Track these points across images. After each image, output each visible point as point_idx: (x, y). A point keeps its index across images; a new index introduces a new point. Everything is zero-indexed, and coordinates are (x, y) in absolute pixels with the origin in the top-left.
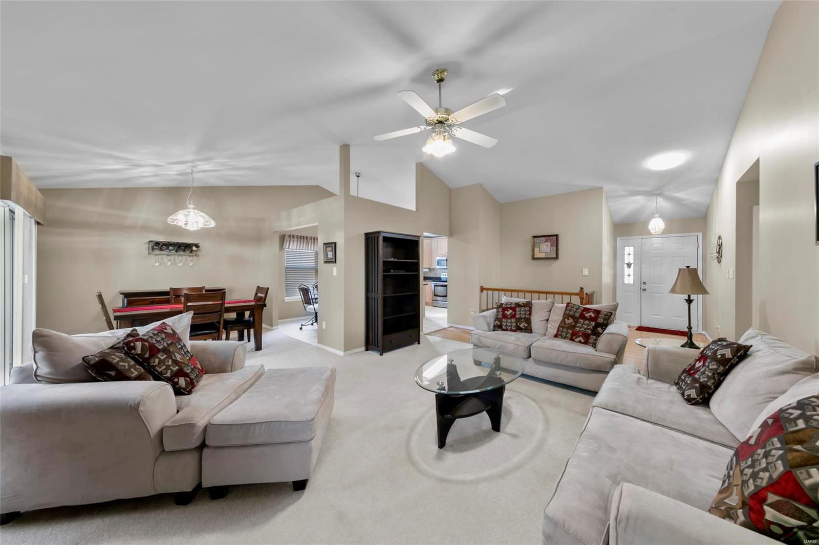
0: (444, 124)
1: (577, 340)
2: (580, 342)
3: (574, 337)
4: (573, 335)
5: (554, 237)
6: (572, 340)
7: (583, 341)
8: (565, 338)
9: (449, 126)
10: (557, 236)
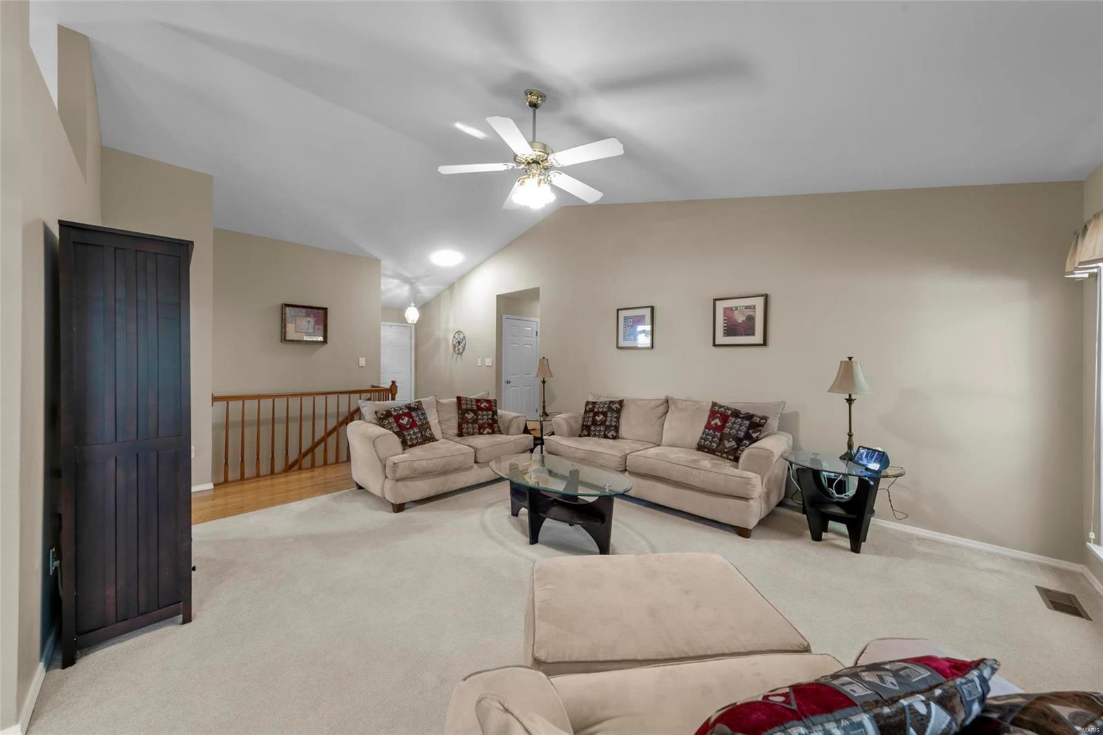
0: (540, 164)
1: (485, 432)
2: (488, 433)
3: (482, 431)
4: (479, 429)
5: (320, 311)
6: (481, 433)
7: (490, 431)
8: (473, 434)
9: (546, 169)
10: (325, 310)
